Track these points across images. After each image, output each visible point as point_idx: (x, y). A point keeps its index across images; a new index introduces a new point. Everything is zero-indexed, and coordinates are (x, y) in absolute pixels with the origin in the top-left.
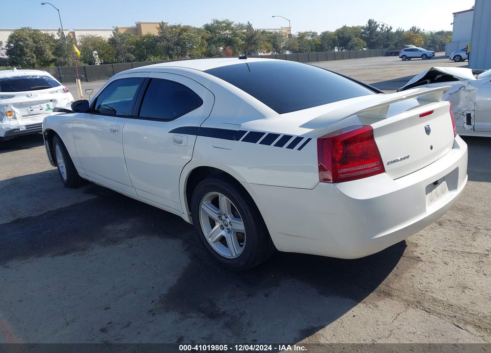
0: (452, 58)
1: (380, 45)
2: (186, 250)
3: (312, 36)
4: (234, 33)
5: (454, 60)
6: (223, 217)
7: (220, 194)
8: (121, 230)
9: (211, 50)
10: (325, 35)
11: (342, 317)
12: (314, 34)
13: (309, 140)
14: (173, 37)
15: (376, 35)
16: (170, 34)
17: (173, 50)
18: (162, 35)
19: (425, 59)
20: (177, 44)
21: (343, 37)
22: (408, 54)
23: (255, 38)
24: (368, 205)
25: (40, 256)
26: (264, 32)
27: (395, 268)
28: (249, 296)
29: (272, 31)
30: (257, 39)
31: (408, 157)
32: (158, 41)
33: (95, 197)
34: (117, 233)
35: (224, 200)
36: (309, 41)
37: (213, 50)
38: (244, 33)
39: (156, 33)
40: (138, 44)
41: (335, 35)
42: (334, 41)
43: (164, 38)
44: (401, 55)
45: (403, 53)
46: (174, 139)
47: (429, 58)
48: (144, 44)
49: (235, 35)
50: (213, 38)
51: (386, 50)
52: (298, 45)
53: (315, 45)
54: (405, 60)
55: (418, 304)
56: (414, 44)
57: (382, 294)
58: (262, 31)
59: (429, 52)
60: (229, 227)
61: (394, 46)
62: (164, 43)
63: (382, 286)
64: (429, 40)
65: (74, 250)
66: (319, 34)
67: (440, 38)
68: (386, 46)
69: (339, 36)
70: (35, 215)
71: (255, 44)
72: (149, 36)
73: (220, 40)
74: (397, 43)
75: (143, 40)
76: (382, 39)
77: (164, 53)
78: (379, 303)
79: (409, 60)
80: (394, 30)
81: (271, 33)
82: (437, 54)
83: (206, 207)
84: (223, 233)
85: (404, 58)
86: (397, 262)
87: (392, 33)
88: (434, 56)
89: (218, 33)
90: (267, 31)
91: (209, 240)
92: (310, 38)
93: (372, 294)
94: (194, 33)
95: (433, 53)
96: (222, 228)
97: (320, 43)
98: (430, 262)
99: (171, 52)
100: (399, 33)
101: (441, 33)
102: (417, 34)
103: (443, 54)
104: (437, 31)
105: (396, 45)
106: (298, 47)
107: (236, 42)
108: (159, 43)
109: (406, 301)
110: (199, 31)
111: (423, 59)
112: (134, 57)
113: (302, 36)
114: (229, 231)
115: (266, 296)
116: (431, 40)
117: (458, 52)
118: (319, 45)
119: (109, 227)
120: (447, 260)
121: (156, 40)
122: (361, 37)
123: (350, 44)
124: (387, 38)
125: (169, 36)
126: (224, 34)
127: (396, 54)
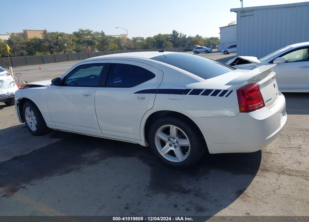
0: (223, 52)
1: (180, 45)
2: (143, 162)
3: (141, 40)
4: (93, 37)
5: (224, 53)
6: (172, 139)
7: (171, 126)
8: (94, 156)
9: (79, 48)
10: (149, 39)
11: (251, 183)
12: (142, 39)
13: (232, 91)
14: (53, 40)
15: (178, 40)
16: (51, 37)
17: (53, 48)
18: (45, 39)
19: (207, 53)
20: (56, 44)
21: (159, 41)
22: (198, 50)
23: (107, 41)
24: (263, 122)
25: (51, 176)
26: (110, 37)
27: (262, 158)
28: (197, 180)
29: (116, 36)
30: (108, 41)
31: (271, 99)
32: (43, 42)
33: (60, 139)
34: (93, 158)
35: (174, 129)
36: (139, 43)
37: (80, 48)
38: (99, 38)
39: (40, 37)
40: (28, 44)
41: (155, 39)
42: (154, 43)
43: (47, 40)
44: (194, 51)
45: (195, 50)
46: (138, 97)
47: (209, 52)
48: (32, 44)
49: (94, 39)
50: (79, 41)
51: (184, 48)
52: (133, 45)
53: (143, 45)
54: (196, 54)
55: (283, 173)
56: (199, 45)
57: (263, 171)
58: (109, 36)
59: (209, 49)
60: (176, 144)
61: (188, 46)
62: (47, 44)
63: (261, 167)
64: (206, 42)
65: (71, 170)
66: (145, 39)
67: (212, 41)
68: (184, 46)
69: (157, 40)
70: (26, 153)
71: (107, 44)
72: (35, 39)
73: (84, 42)
74: (190, 44)
75: (32, 41)
76: (181, 42)
77: (47, 50)
78: (265, 175)
79: (198, 54)
80: (187, 37)
81: (115, 38)
82: (213, 50)
83: (160, 135)
84: (172, 148)
85: (196, 52)
86: (261, 155)
87: (186, 38)
88: (211, 51)
89: (83, 38)
90: (112, 36)
91: (162, 154)
92: (140, 41)
93: (258, 171)
94: (67, 37)
95: (211, 49)
96: (170, 145)
97: (146, 44)
98: (277, 154)
99: (52, 49)
100: (190, 38)
101: (212, 38)
102: (200, 39)
103: (216, 50)
104: (210, 37)
105: (189, 45)
106: (133, 47)
107: (95, 43)
108: (43, 43)
109: (277, 172)
110: (70, 35)
111: (206, 53)
112: (26, 53)
113: (135, 40)
114: (175, 147)
115: (206, 179)
116: (207, 42)
117: (226, 49)
118: (145, 45)
119: (84, 155)
120: (284, 152)
121: (41, 41)
122: (170, 41)
123: (164, 44)
124: (184, 41)
125: (50, 39)
126: (87, 38)
127: (190, 50)
